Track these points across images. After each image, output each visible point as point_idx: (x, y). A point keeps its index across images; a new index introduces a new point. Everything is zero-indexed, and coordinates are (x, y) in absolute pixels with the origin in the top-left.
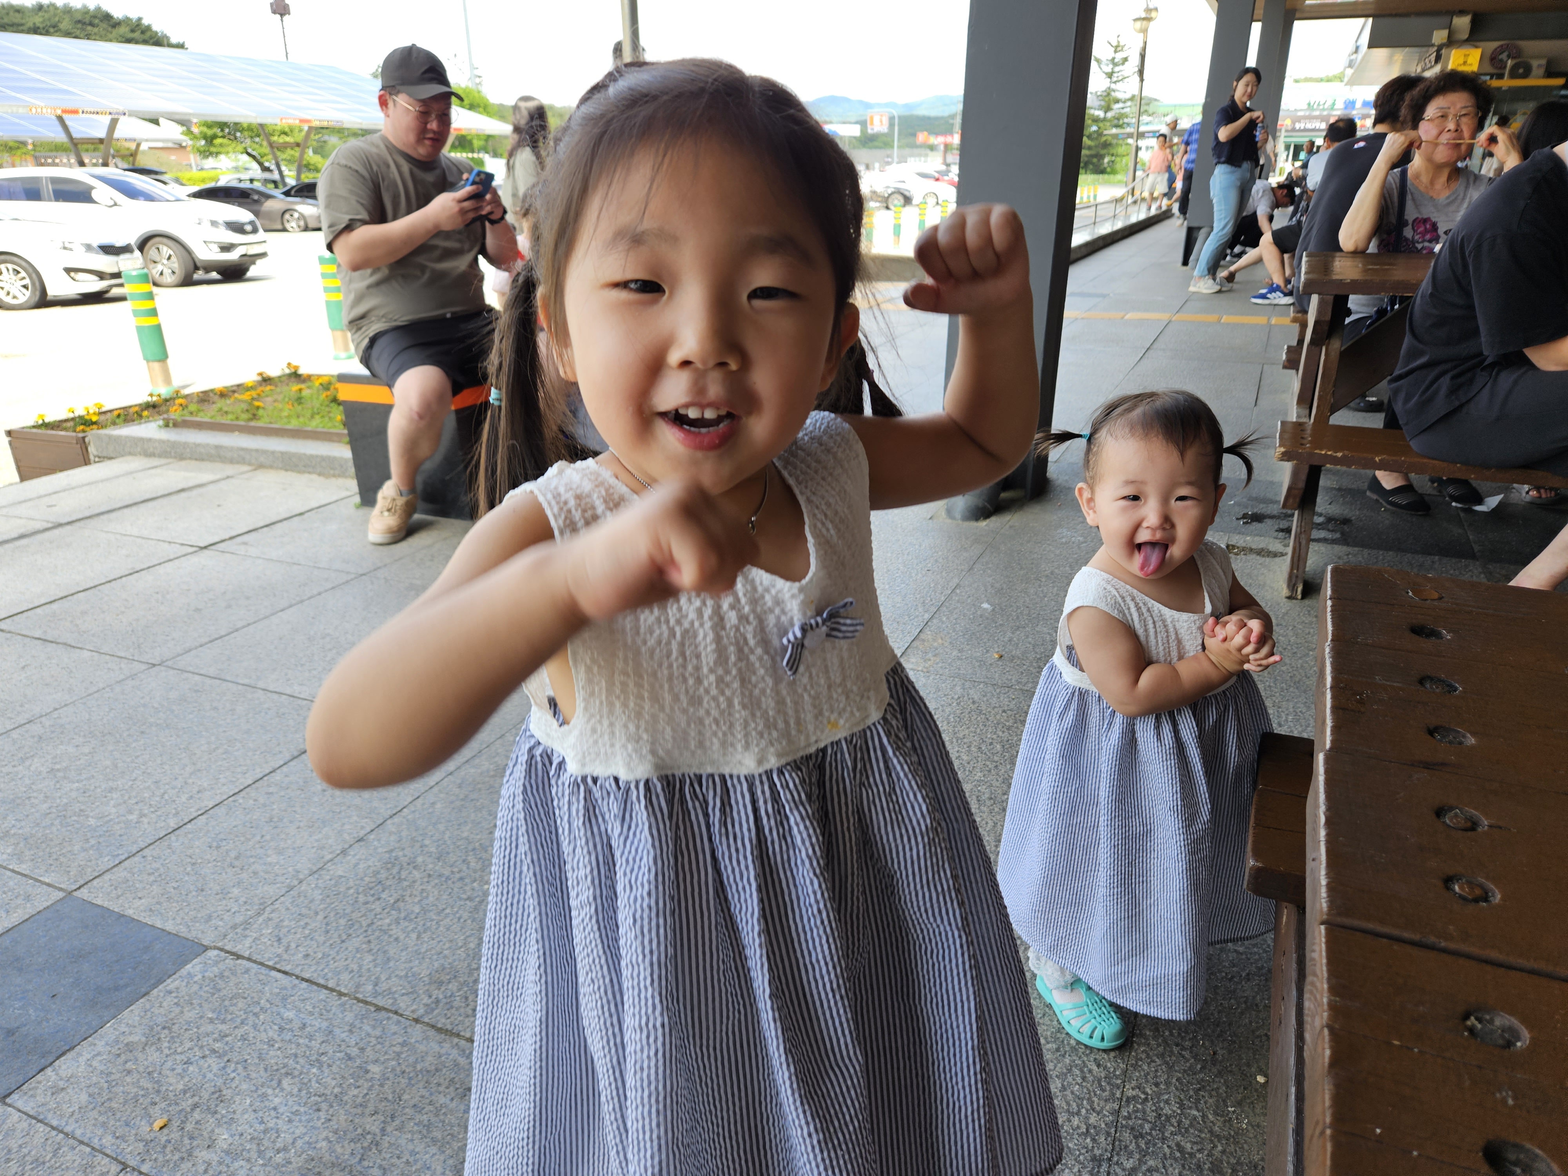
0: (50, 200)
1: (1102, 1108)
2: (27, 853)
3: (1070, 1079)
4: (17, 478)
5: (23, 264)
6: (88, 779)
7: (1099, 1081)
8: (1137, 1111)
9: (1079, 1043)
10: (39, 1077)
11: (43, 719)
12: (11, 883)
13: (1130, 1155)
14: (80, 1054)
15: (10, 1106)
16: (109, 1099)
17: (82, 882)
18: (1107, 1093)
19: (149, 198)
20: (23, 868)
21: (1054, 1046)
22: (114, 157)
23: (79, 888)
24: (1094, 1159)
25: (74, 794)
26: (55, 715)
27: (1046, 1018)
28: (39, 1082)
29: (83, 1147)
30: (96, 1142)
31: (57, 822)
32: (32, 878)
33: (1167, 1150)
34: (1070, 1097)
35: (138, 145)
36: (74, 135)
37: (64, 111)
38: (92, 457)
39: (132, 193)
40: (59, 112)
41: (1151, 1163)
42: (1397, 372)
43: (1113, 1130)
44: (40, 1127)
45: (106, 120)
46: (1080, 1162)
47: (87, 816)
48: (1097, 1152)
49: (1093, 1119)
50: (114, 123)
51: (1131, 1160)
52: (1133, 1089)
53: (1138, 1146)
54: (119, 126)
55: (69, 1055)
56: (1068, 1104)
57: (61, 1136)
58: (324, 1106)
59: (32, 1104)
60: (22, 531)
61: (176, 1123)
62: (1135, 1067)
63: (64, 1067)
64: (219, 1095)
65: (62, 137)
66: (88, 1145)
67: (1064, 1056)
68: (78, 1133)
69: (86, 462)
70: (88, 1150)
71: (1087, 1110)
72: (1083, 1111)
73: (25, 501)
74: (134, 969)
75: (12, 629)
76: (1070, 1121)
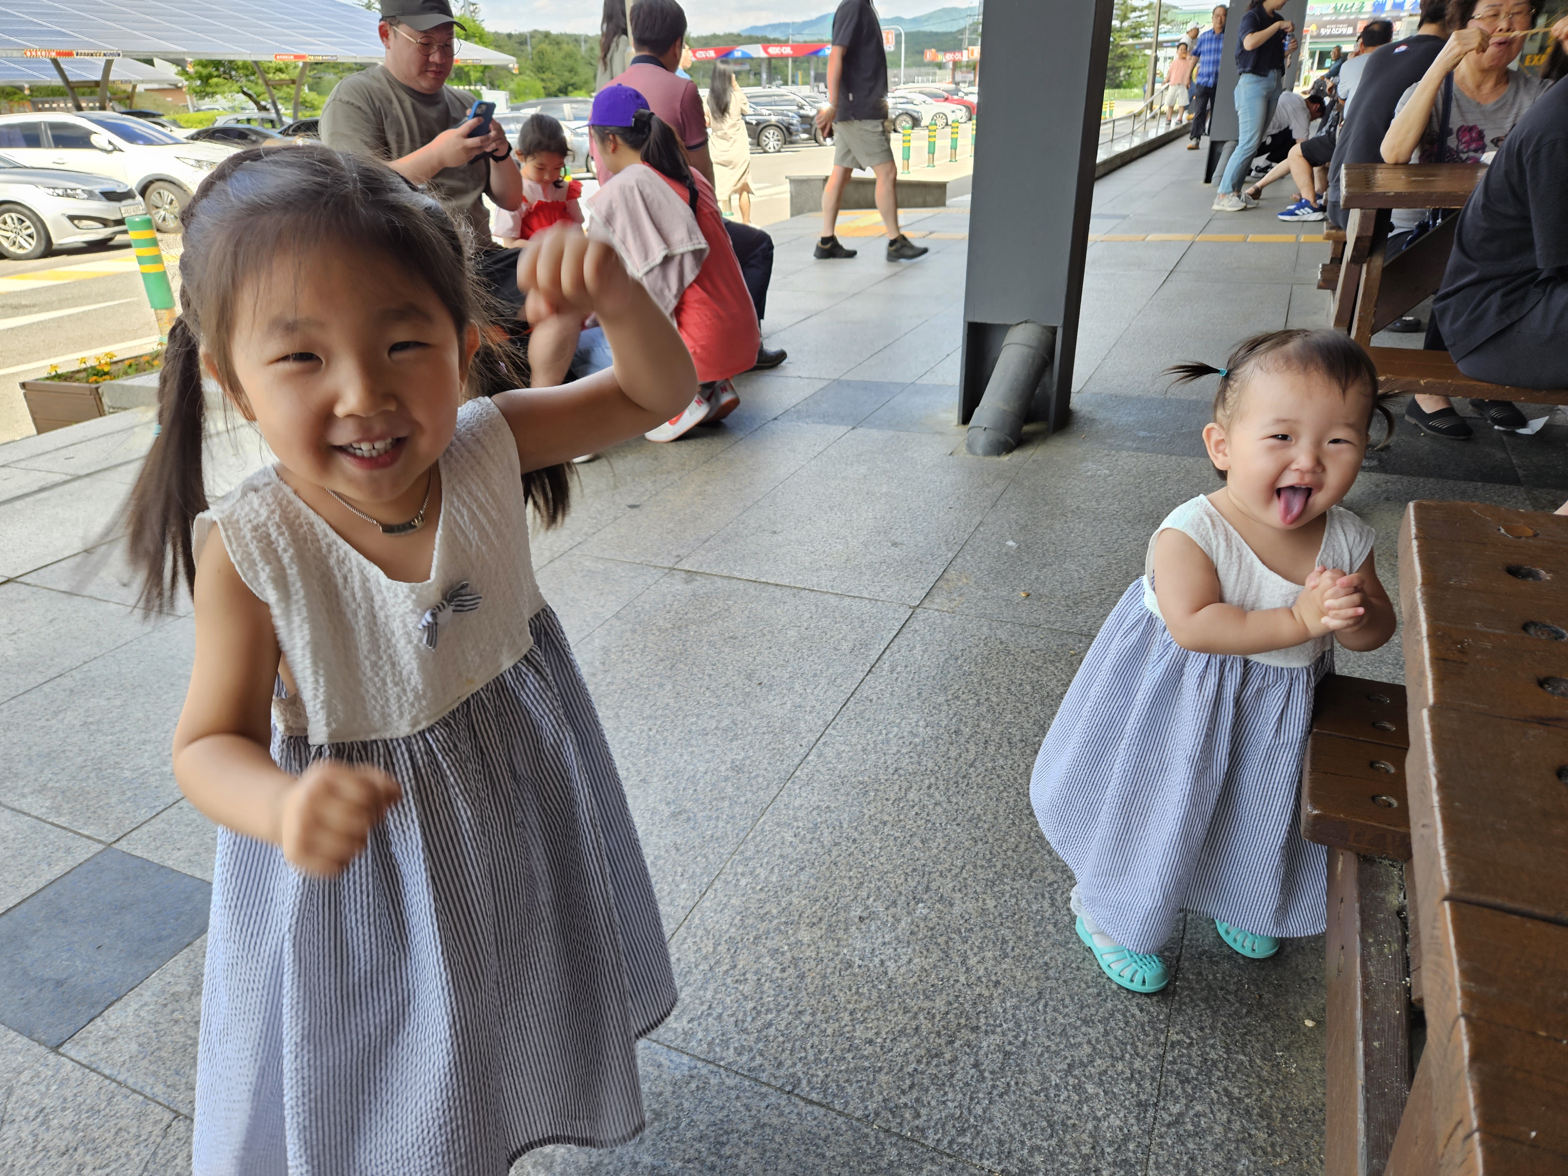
0: (50, 147)
1: (1147, 1053)
2: (65, 806)
3: (1113, 1024)
4: (34, 432)
5: (27, 212)
6: (121, 732)
7: (1143, 1026)
8: (1182, 1056)
9: (1120, 987)
10: (89, 1027)
11: (74, 672)
12: (51, 836)
13: (1177, 1100)
14: (127, 1005)
15: (63, 1055)
16: (159, 1049)
17: (121, 834)
18: (1151, 1038)
19: (148, 141)
20: (62, 821)
21: (1096, 991)
22: (110, 100)
23: (118, 840)
24: (1139, 1104)
25: (108, 747)
26: (85, 668)
27: (1087, 963)
28: (90, 1032)
29: (136, 1096)
30: (148, 1091)
31: (93, 775)
32: (71, 831)
33: (1214, 1095)
34: (1113, 1042)
35: (134, 87)
36: (71, 79)
37: (59, 54)
38: (106, 408)
39: (131, 137)
40: (53, 54)
41: (1199, 1108)
42: (1441, 292)
43: (1158, 1075)
44: (94, 1076)
45: (101, 62)
46: (1125, 1108)
47: (123, 769)
48: (1143, 1097)
49: (1137, 1064)
50: (109, 63)
51: (1178, 1106)
52: (1177, 1033)
53: (1184, 1091)
54: (113, 68)
55: (117, 1005)
56: (1111, 1049)
57: (114, 1085)
59: (84, 1054)
60: (42, 484)
62: (1179, 1011)
63: (113, 1017)
65: (57, 81)
66: (141, 1094)
67: (1105, 1001)
68: (130, 1082)
69: (101, 413)
70: (141, 1098)
71: (1131, 1055)
72: (1127, 1056)
73: (43, 454)
74: (177, 919)
75: (38, 582)
76: (1114, 1066)
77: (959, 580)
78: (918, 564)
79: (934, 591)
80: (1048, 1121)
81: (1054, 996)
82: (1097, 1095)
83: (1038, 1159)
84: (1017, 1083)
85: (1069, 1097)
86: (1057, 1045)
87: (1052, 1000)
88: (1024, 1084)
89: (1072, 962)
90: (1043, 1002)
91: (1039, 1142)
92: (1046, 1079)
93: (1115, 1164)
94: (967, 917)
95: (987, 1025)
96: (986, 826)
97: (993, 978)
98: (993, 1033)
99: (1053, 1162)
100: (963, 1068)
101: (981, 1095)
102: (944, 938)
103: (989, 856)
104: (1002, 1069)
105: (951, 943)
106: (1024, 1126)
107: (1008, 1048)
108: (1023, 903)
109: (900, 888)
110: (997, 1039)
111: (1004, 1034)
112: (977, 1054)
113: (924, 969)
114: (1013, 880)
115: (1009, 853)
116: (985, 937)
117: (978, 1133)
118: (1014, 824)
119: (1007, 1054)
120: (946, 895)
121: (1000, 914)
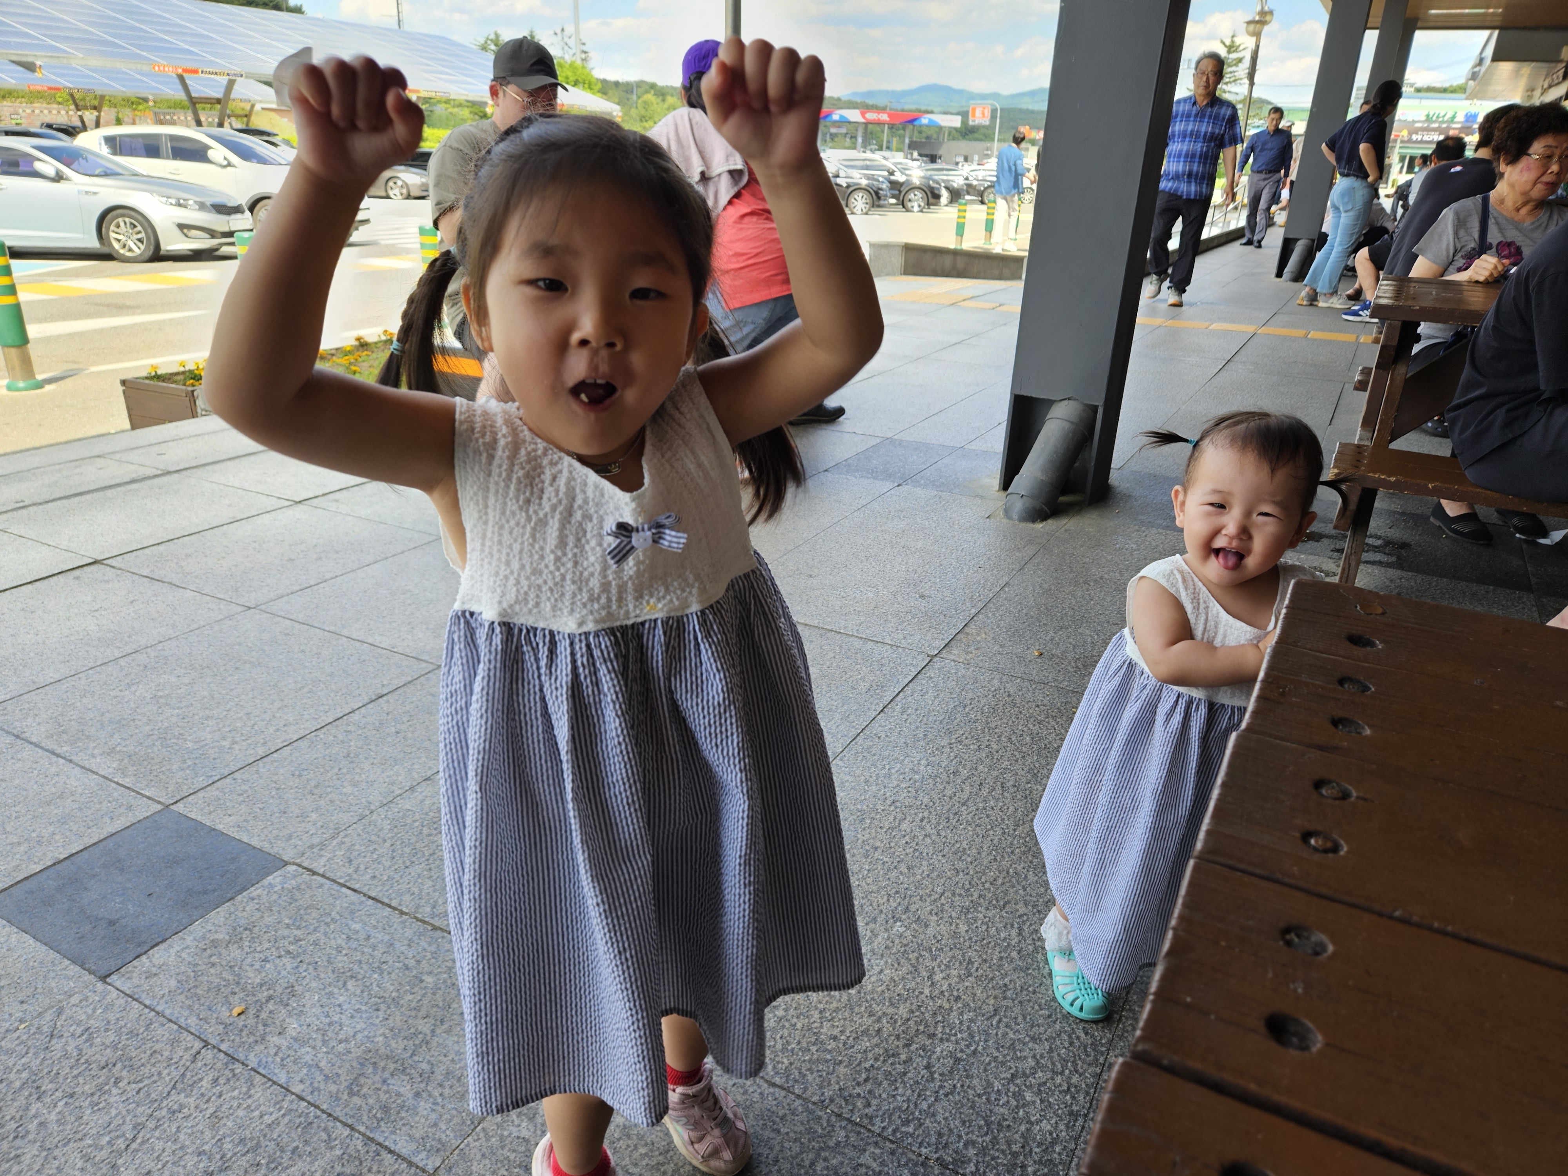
0: (168, 158)
1: (1085, 1071)
2: (131, 768)
3: (1058, 1043)
4: (128, 425)
5: (140, 218)
6: (187, 707)
7: (1085, 1047)
9: (1069, 1014)
10: (135, 963)
11: (149, 650)
12: (116, 794)
14: (170, 946)
15: (110, 984)
16: (196, 987)
17: (179, 798)
18: (1091, 1058)
19: (262, 160)
20: (127, 782)
21: (1047, 1013)
22: (229, 117)
23: (176, 802)
24: (1071, 1113)
25: (174, 720)
26: (160, 646)
28: (135, 967)
29: (171, 1025)
30: (182, 1021)
31: (158, 743)
32: (134, 791)
34: (1056, 1058)
35: (253, 106)
36: (193, 94)
37: (185, 71)
38: (199, 410)
39: (246, 154)
40: (180, 71)
42: (1454, 403)
43: (1092, 1091)
44: (135, 1004)
45: (224, 80)
46: (1057, 1116)
47: (186, 740)
48: (1075, 1108)
49: (1075, 1079)
50: (231, 83)
54: (235, 87)
55: (162, 947)
56: (1053, 1064)
57: (153, 1013)
58: (383, 1007)
59: (128, 985)
60: (134, 476)
61: (252, 1011)
63: (157, 956)
64: (291, 990)
65: (181, 95)
66: (176, 1023)
67: (1055, 1022)
68: (167, 1012)
69: (194, 415)
70: (175, 1027)
71: (1071, 1071)
72: (1067, 1072)
73: (137, 448)
74: (222, 876)
75: (122, 566)
76: (1053, 1079)
77: (978, 634)
78: (942, 617)
79: (953, 643)
80: (986, 1121)
81: (1008, 1014)
82: (1034, 1102)
83: (972, 1152)
84: (962, 1086)
85: (1008, 1102)
86: (1004, 1056)
87: (1005, 1017)
88: (969, 1087)
89: (1030, 986)
90: (997, 1018)
91: (974, 1138)
92: (989, 1084)
93: (1040, 1162)
94: (939, 938)
95: (942, 1033)
96: (969, 859)
97: (955, 993)
98: (948, 1040)
99: (985, 1155)
100: (915, 1069)
101: (928, 1093)
102: (916, 954)
103: (968, 886)
104: (951, 1072)
105: (921, 960)
106: (963, 1123)
107: (959, 1055)
108: (993, 931)
109: (881, 907)
110: (950, 1046)
111: (957, 1042)
112: (930, 1057)
113: (892, 979)
114: (987, 909)
115: (987, 885)
116: (953, 957)
117: (921, 1125)
118: (995, 860)
119: (958, 1060)
120: (922, 917)
121: (970, 939)
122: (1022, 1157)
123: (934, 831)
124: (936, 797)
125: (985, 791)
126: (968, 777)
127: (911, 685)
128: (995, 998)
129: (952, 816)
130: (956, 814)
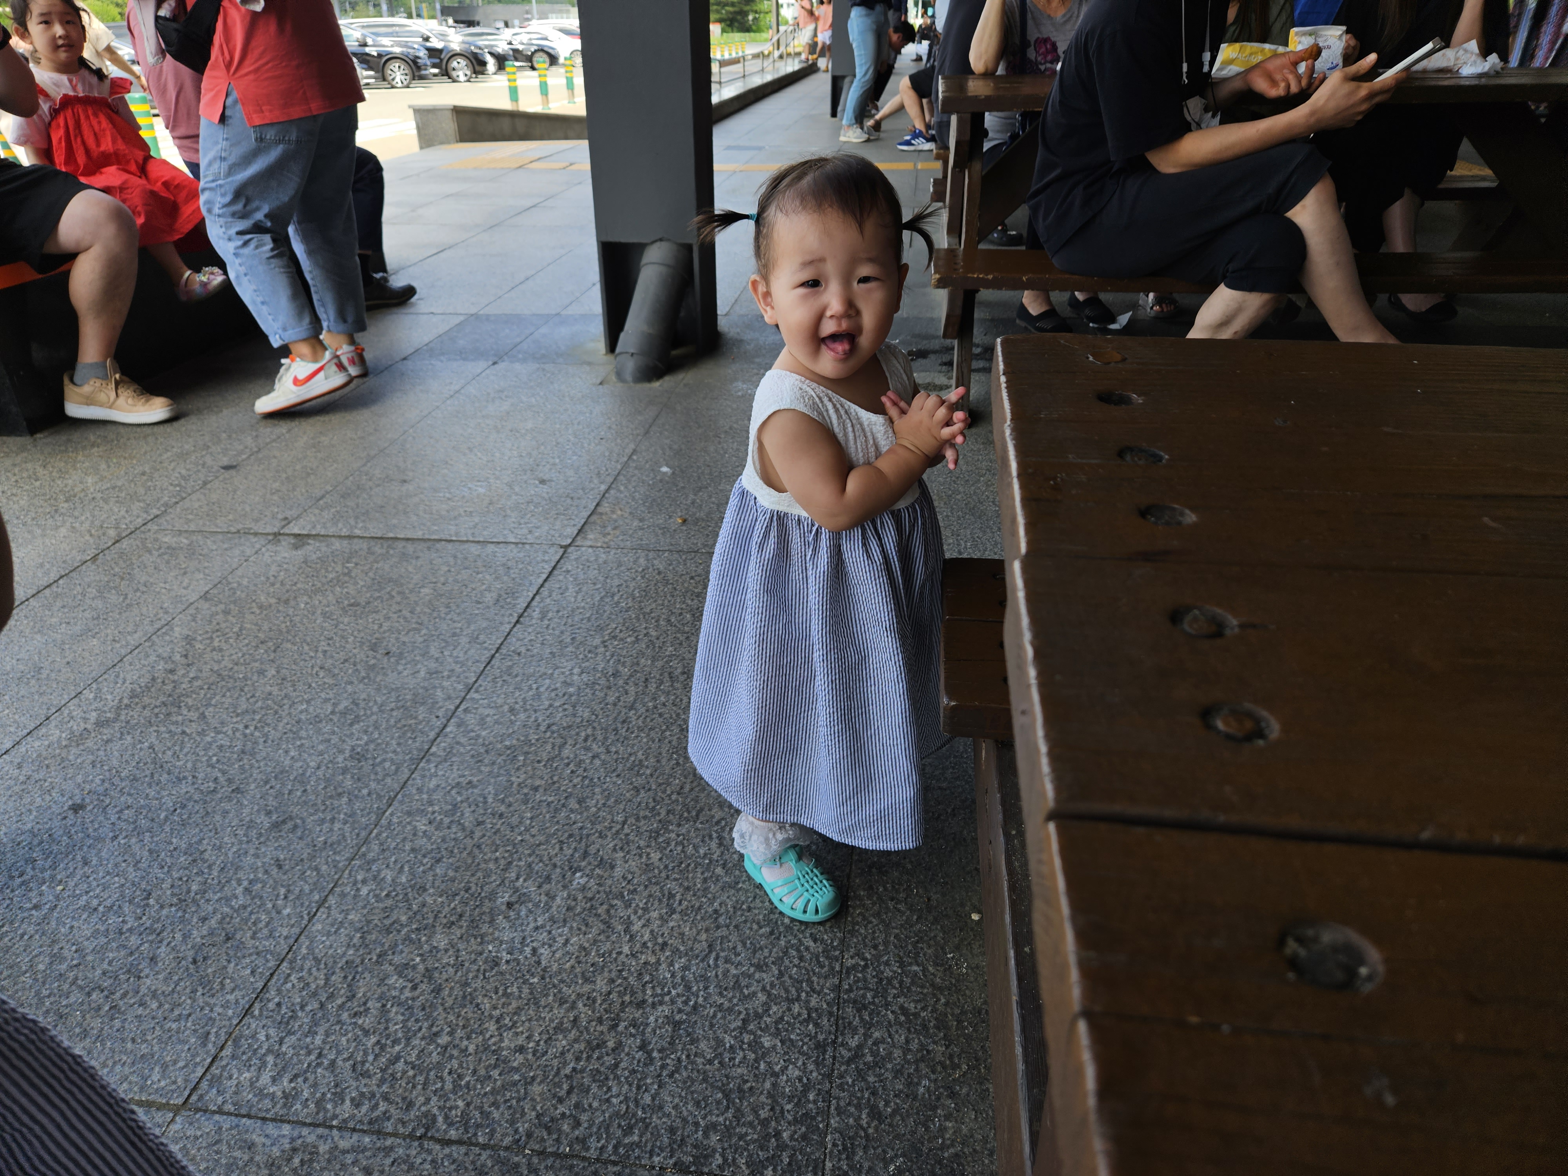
1: (822, 987)
3: (787, 962)
7: (817, 957)
8: (858, 981)
9: (793, 920)
13: (855, 1032)
18: (826, 969)
21: (768, 929)
27: (758, 901)
33: (891, 1016)
34: (788, 982)
41: (877, 1035)
42: (1034, 188)
46: (804, 1054)
49: (814, 1001)
51: (856, 1037)
52: (852, 958)
53: (862, 1019)
56: (787, 991)
62: (852, 933)
67: (778, 938)
71: (807, 993)
72: (803, 995)
76: (789, 1009)
77: (613, 512)
80: (723, 1092)
81: (725, 946)
82: (774, 1047)
83: (715, 1138)
84: (688, 1056)
85: (745, 1057)
86: (730, 1000)
87: (723, 950)
88: (696, 1055)
89: (743, 903)
90: (713, 955)
91: (714, 1119)
92: (719, 1042)
93: (796, 1121)
94: (630, 877)
95: (654, 996)
96: (648, 772)
97: (660, 940)
98: (661, 1003)
99: (730, 1137)
100: (628, 1054)
101: (649, 1081)
102: (605, 907)
103: (652, 804)
104: (672, 1043)
105: (612, 912)
106: (697, 1104)
107: (677, 1018)
108: (690, 850)
109: (554, 860)
110: (665, 1010)
111: (673, 1002)
112: (643, 1033)
113: (582, 948)
114: (679, 825)
115: (674, 797)
116: (650, 896)
117: (647, 1127)
118: (678, 764)
119: (677, 1025)
120: (606, 857)
121: (666, 867)
122: (773, 1123)
123: (602, 749)
124: (597, 708)
125: (652, 687)
126: (631, 676)
127: (546, 585)
128: (707, 930)
129: (619, 725)
130: (624, 722)
